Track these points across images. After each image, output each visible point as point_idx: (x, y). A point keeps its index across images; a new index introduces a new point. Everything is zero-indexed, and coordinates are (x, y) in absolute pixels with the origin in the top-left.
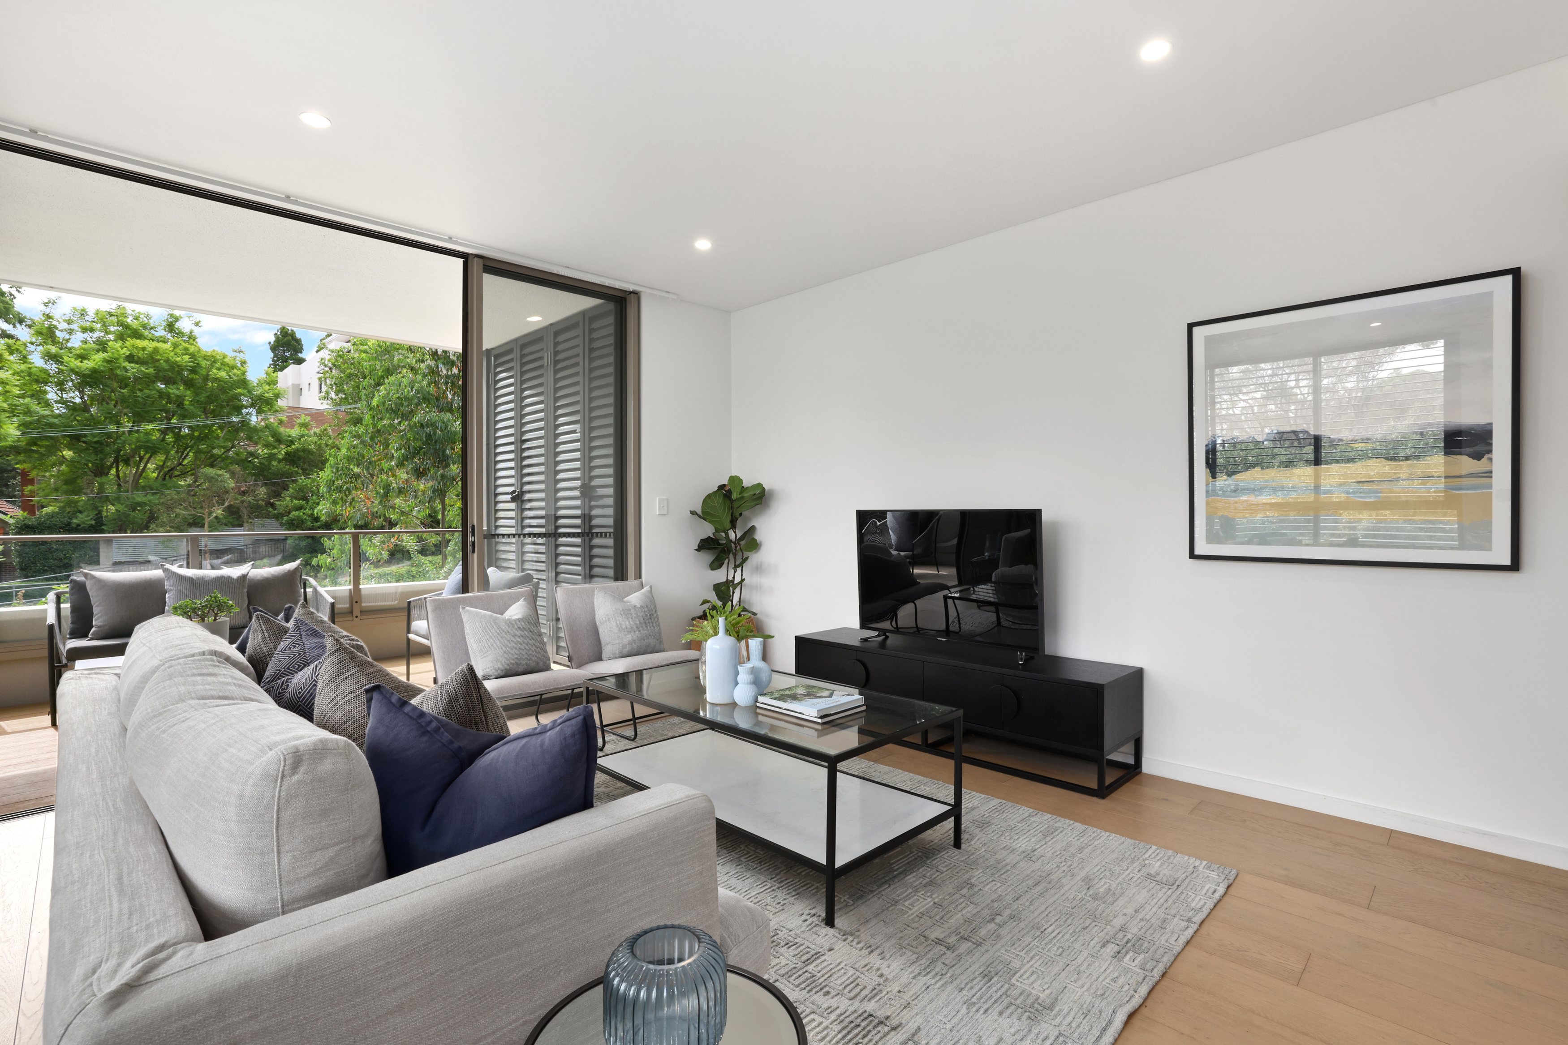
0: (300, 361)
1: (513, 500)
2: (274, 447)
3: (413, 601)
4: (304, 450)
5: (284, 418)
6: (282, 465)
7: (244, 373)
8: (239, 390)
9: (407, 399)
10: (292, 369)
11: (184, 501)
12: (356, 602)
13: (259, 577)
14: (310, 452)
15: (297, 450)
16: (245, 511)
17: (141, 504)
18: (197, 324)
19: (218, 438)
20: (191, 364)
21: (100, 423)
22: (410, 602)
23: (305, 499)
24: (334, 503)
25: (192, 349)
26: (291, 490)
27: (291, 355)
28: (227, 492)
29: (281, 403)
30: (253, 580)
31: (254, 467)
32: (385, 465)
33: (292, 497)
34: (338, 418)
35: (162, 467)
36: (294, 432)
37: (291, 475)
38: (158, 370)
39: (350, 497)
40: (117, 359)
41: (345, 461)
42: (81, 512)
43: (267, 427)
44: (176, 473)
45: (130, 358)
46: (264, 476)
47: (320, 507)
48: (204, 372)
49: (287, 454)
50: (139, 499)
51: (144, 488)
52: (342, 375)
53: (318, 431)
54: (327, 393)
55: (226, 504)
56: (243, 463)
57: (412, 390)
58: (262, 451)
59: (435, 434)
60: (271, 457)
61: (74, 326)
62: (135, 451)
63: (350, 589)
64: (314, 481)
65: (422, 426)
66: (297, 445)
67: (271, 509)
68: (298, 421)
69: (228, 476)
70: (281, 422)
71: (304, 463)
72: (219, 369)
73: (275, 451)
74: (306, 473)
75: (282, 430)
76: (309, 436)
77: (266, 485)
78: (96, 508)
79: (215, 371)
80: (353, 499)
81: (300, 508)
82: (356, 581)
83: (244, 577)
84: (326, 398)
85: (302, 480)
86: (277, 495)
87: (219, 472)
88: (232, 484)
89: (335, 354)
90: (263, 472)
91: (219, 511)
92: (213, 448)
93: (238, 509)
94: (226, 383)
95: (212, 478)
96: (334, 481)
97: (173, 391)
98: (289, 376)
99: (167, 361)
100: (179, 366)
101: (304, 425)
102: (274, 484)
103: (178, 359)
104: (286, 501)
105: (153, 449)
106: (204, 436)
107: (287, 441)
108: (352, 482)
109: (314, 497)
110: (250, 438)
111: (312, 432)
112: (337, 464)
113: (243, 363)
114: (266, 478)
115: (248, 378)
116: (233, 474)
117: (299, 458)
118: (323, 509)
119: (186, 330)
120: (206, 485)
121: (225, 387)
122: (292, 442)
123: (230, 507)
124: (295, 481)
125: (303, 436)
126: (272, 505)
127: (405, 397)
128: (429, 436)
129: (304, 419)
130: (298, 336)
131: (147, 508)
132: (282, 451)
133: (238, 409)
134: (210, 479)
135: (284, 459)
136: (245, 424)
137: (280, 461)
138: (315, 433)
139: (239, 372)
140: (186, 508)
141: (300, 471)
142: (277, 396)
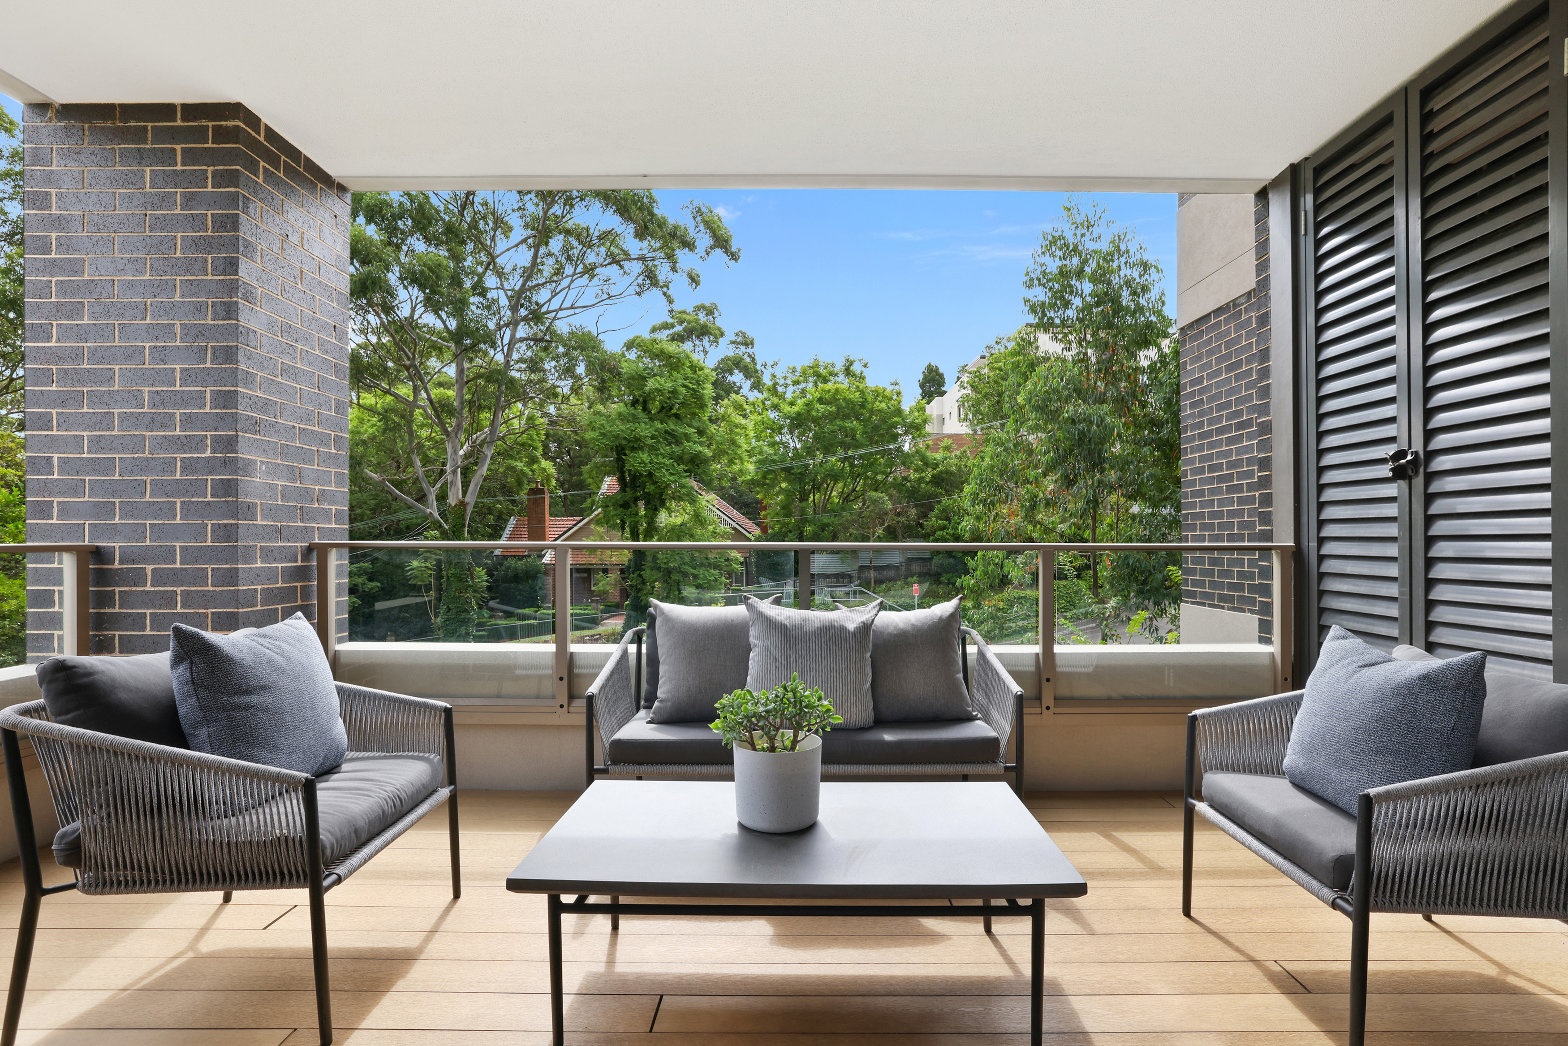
0: (943, 394)
1: (1399, 474)
2: (923, 471)
3: (1203, 716)
4: (947, 472)
5: (930, 443)
6: (929, 487)
7: (899, 402)
8: (895, 419)
9: (1056, 391)
10: (937, 400)
11: (856, 522)
12: (1048, 680)
13: (891, 630)
14: (951, 473)
15: (941, 472)
16: (899, 531)
17: (828, 525)
18: (865, 366)
19: (880, 464)
20: (861, 400)
21: (802, 457)
22: (1195, 717)
23: (948, 519)
24: (978, 518)
25: (861, 386)
26: (936, 511)
27: (936, 389)
28: (886, 514)
29: (928, 429)
30: (882, 633)
31: (907, 489)
32: (1031, 474)
33: (938, 518)
34: (976, 440)
35: (842, 492)
36: (938, 456)
37: (936, 496)
38: (839, 408)
39: (994, 513)
40: (812, 402)
41: (988, 471)
42: (790, 532)
43: (917, 452)
44: (852, 498)
45: (821, 400)
46: (914, 498)
47: (964, 524)
48: (869, 406)
49: (933, 476)
50: (825, 521)
51: (829, 511)
52: (979, 396)
53: (958, 453)
54: (966, 415)
55: (886, 524)
56: (898, 486)
57: (1062, 380)
58: (913, 476)
59: (1089, 431)
60: (921, 480)
61: (789, 382)
62: (824, 480)
63: (1037, 654)
64: (955, 501)
65: (1073, 422)
66: (941, 468)
67: (920, 529)
68: (942, 444)
69: (887, 498)
70: (928, 446)
71: (947, 485)
72: (881, 402)
73: (924, 474)
74: (949, 494)
75: (928, 454)
76: (951, 459)
77: (916, 506)
78: (799, 528)
79: (877, 403)
80: (997, 513)
81: (944, 528)
82: (1048, 642)
83: (866, 628)
84: (965, 420)
85: (945, 501)
86: (925, 516)
87: (880, 495)
88: (889, 506)
89: (972, 375)
90: (913, 494)
91: (880, 531)
92: (877, 474)
93: (895, 529)
94: (886, 413)
95: (876, 500)
96: (978, 494)
97: (848, 424)
98: (934, 408)
99: (845, 399)
100: (852, 402)
101: (947, 448)
102: (922, 505)
103: (852, 396)
104: (933, 521)
105: (835, 477)
106: (869, 463)
107: (933, 464)
108: (995, 495)
109: (956, 518)
110: (904, 464)
111: (953, 454)
112: (982, 475)
113: (898, 394)
114: (916, 500)
115: (902, 408)
116: (891, 496)
117: (943, 480)
118: (966, 526)
119: (858, 373)
120: (871, 508)
121: (885, 417)
122: (937, 465)
123: (889, 526)
124: (939, 502)
125: (945, 459)
126: (921, 525)
127: (1053, 390)
128: (1082, 433)
129: (947, 442)
130: (941, 371)
131: (831, 528)
132: (928, 474)
133: (895, 437)
134: (875, 502)
135: (931, 481)
136: (899, 449)
137: (927, 483)
138: (956, 456)
139: (896, 403)
140: (857, 529)
141: (944, 492)
142: (925, 421)
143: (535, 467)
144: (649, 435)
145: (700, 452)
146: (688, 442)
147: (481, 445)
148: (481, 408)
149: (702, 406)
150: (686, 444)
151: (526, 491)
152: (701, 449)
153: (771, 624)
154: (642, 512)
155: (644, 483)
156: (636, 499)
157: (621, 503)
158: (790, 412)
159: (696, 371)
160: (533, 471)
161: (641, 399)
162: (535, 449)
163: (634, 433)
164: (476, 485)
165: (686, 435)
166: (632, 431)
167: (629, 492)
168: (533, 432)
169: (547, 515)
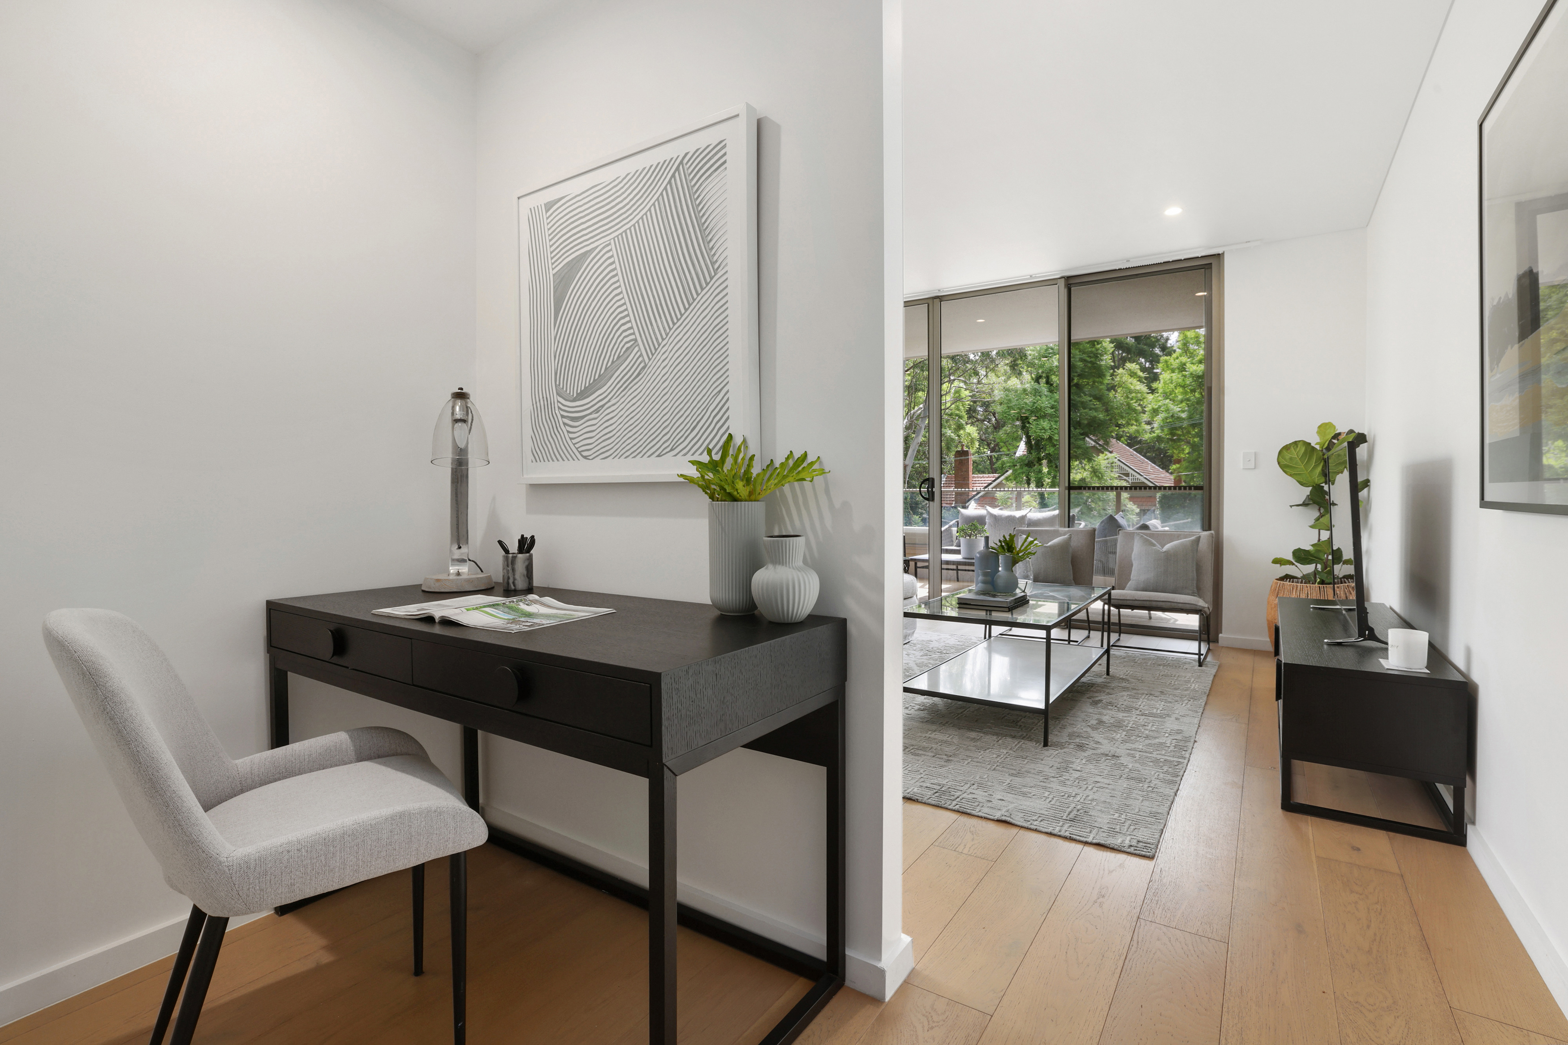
143: (962, 432)
144: (1049, 405)
145: (1095, 417)
146: (1084, 408)
147: (917, 419)
148: (917, 390)
149: (1101, 375)
150: (1082, 410)
151: (954, 453)
152: (1095, 414)
153: (992, 515)
154: (1045, 470)
155: (1045, 445)
156: (1040, 460)
157: (1026, 462)
158: (1196, 371)
159: (1094, 345)
160: (959, 436)
161: (1044, 375)
162: (960, 417)
163: (1036, 405)
164: (914, 451)
165: (1082, 403)
166: (1034, 403)
167: (1034, 454)
168: (960, 404)
169: (970, 473)
